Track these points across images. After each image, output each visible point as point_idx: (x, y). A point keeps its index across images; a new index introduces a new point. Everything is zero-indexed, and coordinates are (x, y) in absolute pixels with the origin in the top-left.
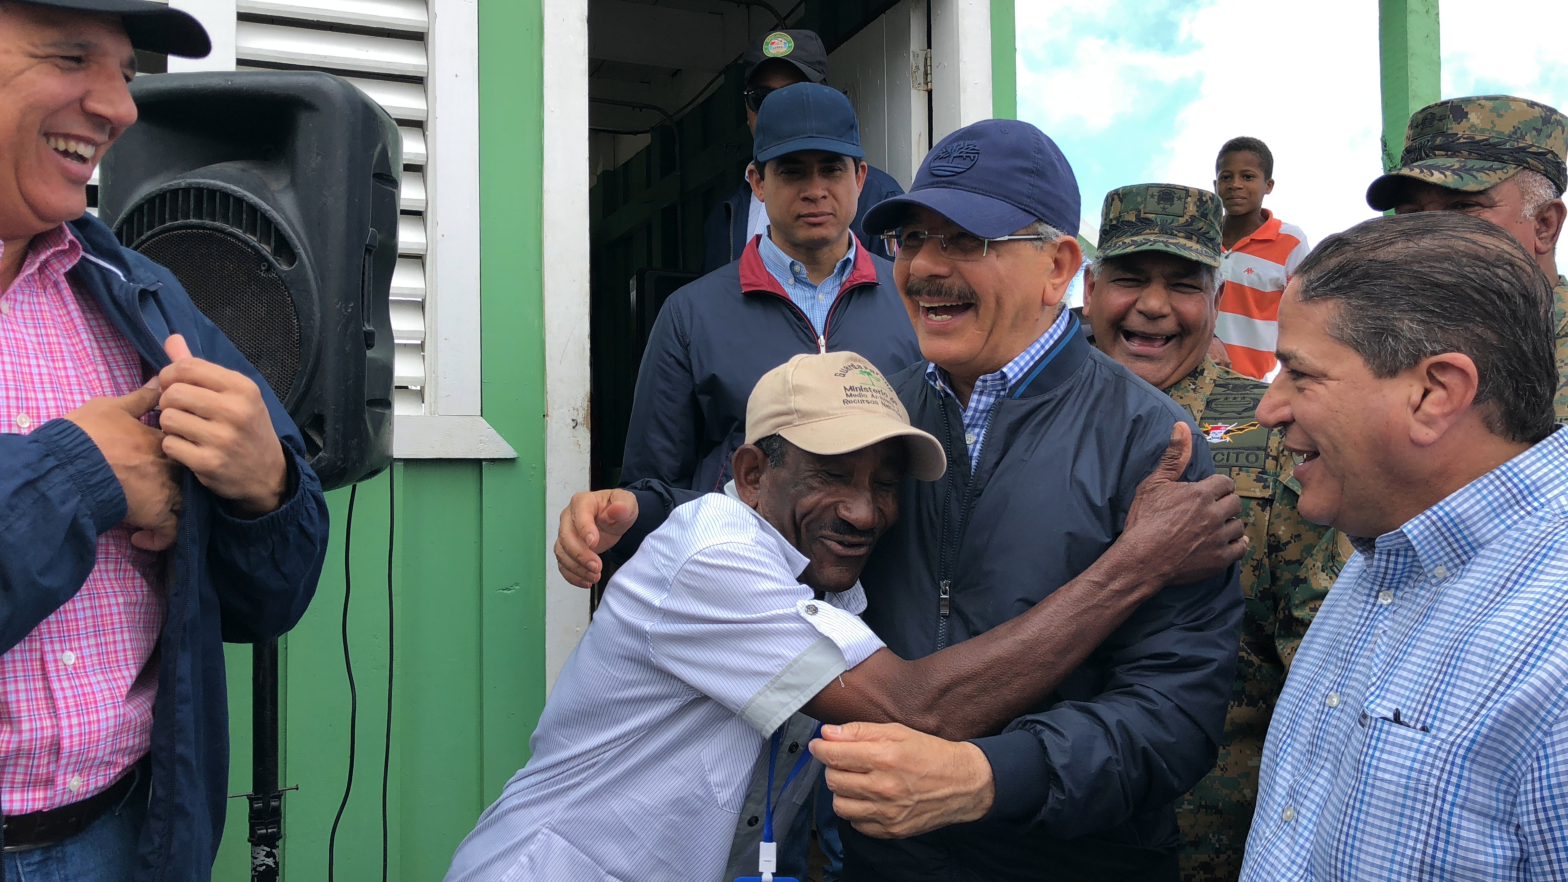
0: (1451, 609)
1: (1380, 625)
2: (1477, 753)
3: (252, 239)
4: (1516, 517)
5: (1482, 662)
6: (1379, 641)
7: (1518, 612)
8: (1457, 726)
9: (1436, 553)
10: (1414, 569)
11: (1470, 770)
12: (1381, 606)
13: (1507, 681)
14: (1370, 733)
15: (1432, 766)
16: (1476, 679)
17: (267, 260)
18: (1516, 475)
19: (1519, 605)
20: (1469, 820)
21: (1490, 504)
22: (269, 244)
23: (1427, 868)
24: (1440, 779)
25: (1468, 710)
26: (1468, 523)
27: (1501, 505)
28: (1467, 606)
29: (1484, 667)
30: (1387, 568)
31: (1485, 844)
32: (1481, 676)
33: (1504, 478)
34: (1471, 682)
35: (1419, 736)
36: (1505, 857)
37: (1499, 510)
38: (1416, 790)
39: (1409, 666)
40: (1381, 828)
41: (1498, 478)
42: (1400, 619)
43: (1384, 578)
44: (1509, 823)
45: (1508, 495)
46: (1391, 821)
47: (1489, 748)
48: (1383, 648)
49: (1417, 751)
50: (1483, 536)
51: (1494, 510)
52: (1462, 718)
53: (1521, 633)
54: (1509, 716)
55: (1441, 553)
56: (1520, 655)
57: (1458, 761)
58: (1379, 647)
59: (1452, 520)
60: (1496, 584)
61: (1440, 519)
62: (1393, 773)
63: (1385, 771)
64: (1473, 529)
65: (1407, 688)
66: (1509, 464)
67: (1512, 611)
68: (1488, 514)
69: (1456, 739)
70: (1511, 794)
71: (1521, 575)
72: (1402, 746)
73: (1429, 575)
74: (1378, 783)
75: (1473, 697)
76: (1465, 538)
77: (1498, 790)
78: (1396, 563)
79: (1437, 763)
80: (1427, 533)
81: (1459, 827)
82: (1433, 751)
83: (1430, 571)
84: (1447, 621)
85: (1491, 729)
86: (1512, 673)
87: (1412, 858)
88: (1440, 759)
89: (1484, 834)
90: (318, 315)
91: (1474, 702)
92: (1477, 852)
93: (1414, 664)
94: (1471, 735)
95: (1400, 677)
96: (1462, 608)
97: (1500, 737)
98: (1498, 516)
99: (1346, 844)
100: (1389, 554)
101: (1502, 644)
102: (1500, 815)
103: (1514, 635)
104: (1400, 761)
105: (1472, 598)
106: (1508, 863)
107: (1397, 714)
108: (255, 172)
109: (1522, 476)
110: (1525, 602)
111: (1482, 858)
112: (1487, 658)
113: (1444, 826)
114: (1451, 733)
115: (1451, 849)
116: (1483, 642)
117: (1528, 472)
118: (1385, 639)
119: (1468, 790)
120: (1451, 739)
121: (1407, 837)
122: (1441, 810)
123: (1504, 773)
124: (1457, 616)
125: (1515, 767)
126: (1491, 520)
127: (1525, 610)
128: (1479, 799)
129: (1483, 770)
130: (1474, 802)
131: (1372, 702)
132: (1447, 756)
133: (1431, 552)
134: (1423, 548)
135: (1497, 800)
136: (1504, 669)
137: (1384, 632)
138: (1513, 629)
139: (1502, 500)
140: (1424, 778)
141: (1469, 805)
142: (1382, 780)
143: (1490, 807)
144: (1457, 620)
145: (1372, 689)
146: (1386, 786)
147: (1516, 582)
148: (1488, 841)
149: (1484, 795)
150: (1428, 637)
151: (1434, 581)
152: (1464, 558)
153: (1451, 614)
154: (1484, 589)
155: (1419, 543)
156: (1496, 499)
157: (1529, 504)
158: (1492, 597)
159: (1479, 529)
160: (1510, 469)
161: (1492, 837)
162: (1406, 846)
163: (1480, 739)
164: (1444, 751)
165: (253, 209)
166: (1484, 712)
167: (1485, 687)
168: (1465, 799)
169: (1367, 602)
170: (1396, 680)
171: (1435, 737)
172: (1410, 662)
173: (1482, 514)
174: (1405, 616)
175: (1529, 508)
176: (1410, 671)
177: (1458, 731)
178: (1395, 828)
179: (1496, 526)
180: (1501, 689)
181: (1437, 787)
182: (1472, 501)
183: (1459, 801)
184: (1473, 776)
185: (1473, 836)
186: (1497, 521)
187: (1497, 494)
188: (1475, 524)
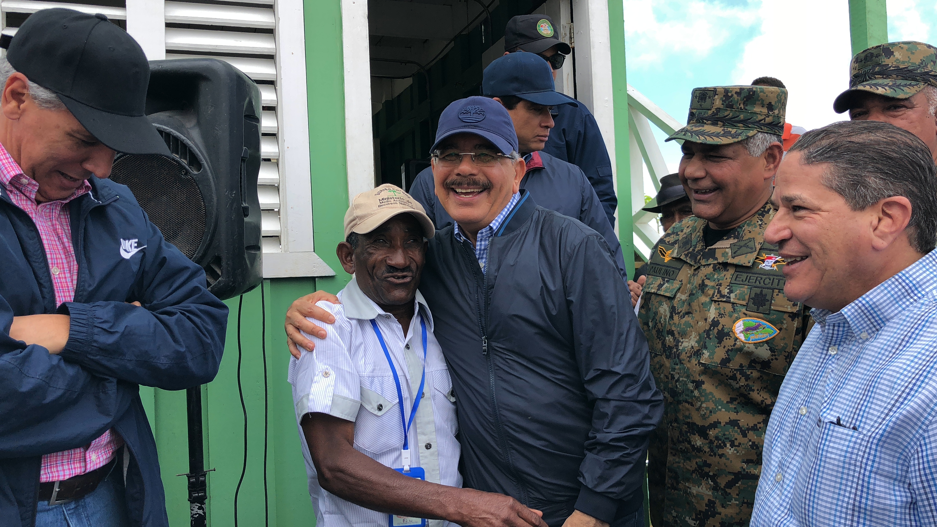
0: (870, 358)
1: (830, 367)
2: (885, 442)
3: (176, 157)
4: (908, 303)
5: (888, 389)
6: (829, 376)
7: (908, 360)
8: (872, 426)
9: (862, 325)
10: (849, 334)
11: (881, 452)
12: (830, 355)
13: (901, 400)
14: (823, 431)
15: (859, 450)
16: (884, 399)
17: (185, 168)
18: (907, 278)
19: (909, 355)
20: (880, 480)
21: (892, 295)
22: (186, 159)
23: (856, 509)
24: (863, 457)
25: (879, 417)
26: (880, 307)
27: (899, 296)
28: (880, 356)
29: (889, 392)
30: (833, 334)
31: (890, 494)
32: (887, 397)
33: (900, 280)
34: (882, 401)
35: (851, 433)
36: (902, 501)
37: (898, 300)
38: (850, 464)
39: (846, 391)
40: (830, 486)
41: (897, 280)
42: (841, 363)
43: (831, 340)
44: (904, 482)
45: (903, 290)
46: (836, 482)
47: (892, 439)
48: (831, 380)
49: (850, 441)
50: (889, 314)
51: (895, 299)
52: (876, 422)
53: (909, 371)
54: (903, 421)
55: (865, 325)
56: (908, 385)
57: (874, 447)
58: (829, 380)
59: (870, 306)
60: (896, 343)
61: (864, 305)
62: (836, 454)
63: (832, 453)
64: (883, 311)
65: (845, 404)
66: (903, 272)
67: (905, 359)
68: (891, 302)
69: (872, 434)
70: (906, 466)
71: (910, 337)
72: (841, 439)
73: (858, 338)
74: (828, 460)
75: (882, 410)
76: (878, 316)
77: (897, 463)
78: (838, 331)
79: (861, 448)
80: (856, 314)
81: (874, 484)
82: (859, 441)
83: (858, 335)
84: (868, 365)
85: (892, 428)
86: (904, 395)
87: (848, 503)
88: (863, 446)
89: (889, 489)
90: (215, 199)
91: (882, 412)
92: (885, 499)
93: (849, 390)
94: (881, 432)
95: (841, 397)
96: (877, 358)
97: (898, 433)
98: (897, 302)
99: (810, 495)
100: (834, 326)
101: (898, 378)
102: (899, 478)
103: (905, 373)
104: (840, 447)
105: (883, 352)
106: (904, 505)
107: (839, 420)
108: (177, 118)
109: (911, 279)
110: (912, 354)
111: (888, 502)
112: (890, 387)
113: (866, 484)
114: (869, 431)
115: (870, 497)
116: (888, 378)
117: (914, 276)
118: (833, 375)
119: (879, 463)
120: (869, 434)
121: (845, 491)
122: (864, 475)
123: (901, 454)
124: (874, 362)
125: (907, 450)
126: (893, 305)
127: (912, 358)
128: (886, 468)
129: (888, 452)
130: (883, 470)
131: (825, 412)
132: (867, 444)
133: (858, 325)
134: (854, 322)
135: (897, 469)
136: (899, 393)
137: (832, 371)
138: (905, 370)
139: (899, 293)
140: (854, 456)
141: (880, 472)
142: (830, 458)
143: (893, 473)
144: (874, 365)
145: (825, 404)
146: (832, 461)
147: (907, 342)
148: (892, 492)
149: (889, 466)
150: (857, 374)
151: (860, 341)
152: (878, 327)
153: (871, 361)
154: (889, 346)
155: (851, 320)
156: (896, 293)
157: (915, 295)
158: (894, 350)
159: (886, 311)
160: (904, 275)
161: (894, 490)
162: (844, 496)
163: (886, 434)
164: (865, 441)
165: (176, 139)
166: (888, 418)
167: (889, 403)
168: (878, 468)
169: (822, 353)
170: (838, 399)
171: (860, 433)
172: (846, 389)
173: (888, 301)
174: (844, 362)
175: (915, 298)
176: (846, 394)
177: (873, 429)
178: (838, 485)
179: (896, 309)
180: (898, 404)
181: (861, 462)
182: (882, 294)
183: (874, 470)
184: (883, 455)
185: (883, 489)
186: (897, 305)
187: (896, 290)
188: (884, 307)
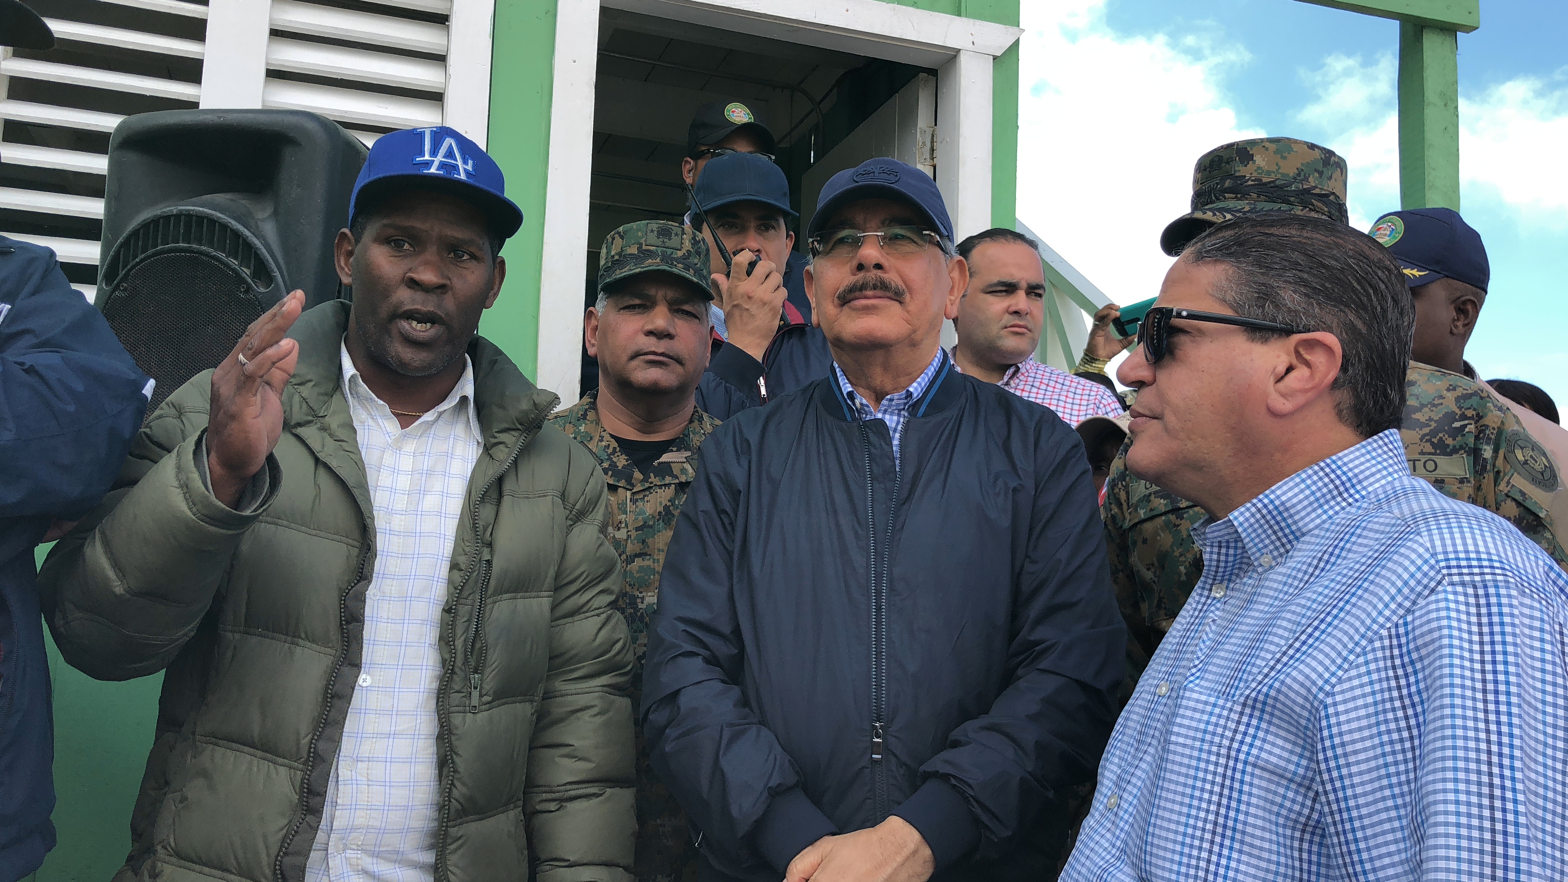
4: (1337, 508)
9: (1262, 541)
10: (1245, 560)
12: (1214, 599)
15: (1225, 727)
18: (1339, 468)
20: (1261, 778)
21: (1313, 493)
26: (1292, 511)
27: (1324, 495)
30: (1219, 561)
33: (1327, 470)
37: (1322, 501)
39: (1228, 647)
41: (1322, 469)
42: (1229, 608)
43: (1216, 572)
45: (1331, 486)
50: (1306, 525)
51: (1317, 500)
55: (1267, 541)
59: (1276, 508)
60: (1310, 565)
61: (1265, 506)
64: (1296, 518)
66: (1333, 458)
68: (1311, 504)
71: (1332, 554)
73: (1256, 564)
76: (1288, 526)
78: (1229, 554)
80: (1252, 521)
83: (1257, 560)
93: (1232, 644)
95: (1219, 657)
96: (1281, 591)
98: (1321, 506)
100: (1220, 547)
103: (1314, 606)
105: (1290, 581)
109: (1345, 469)
116: (1289, 616)
117: (1351, 466)
119: (1263, 750)
124: (1276, 598)
126: (1314, 510)
128: (1273, 759)
133: (1257, 541)
134: (1249, 536)
137: (1214, 621)
139: (1325, 490)
140: (1217, 740)
147: (1327, 562)
151: (1260, 569)
152: (1288, 546)
154: (1299, 570)
155: (1245, 530)
156: (1319, 489)
157: (1351, 496)
159: (1302, 518)
160: (1334, 462)
168: (1259, 758)
172: (1229, 643)
173: (1306, 503)
174: (1233, 605)
175: (1351, 500)
179: (1319, 516)
181: (1230, 748)
183: (1252, 760)
186: (1320, 511)
187: (1320, 484)
188: (1298, 512)
